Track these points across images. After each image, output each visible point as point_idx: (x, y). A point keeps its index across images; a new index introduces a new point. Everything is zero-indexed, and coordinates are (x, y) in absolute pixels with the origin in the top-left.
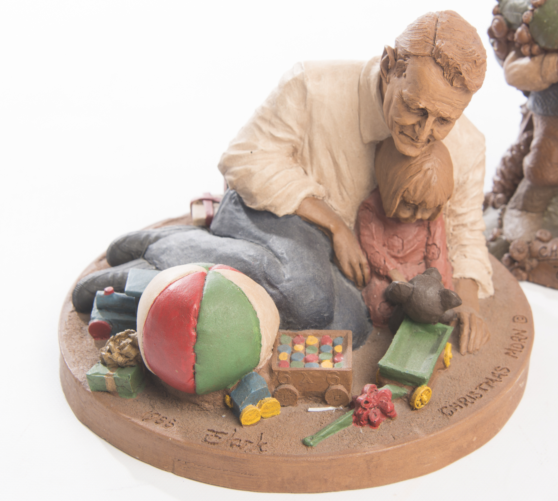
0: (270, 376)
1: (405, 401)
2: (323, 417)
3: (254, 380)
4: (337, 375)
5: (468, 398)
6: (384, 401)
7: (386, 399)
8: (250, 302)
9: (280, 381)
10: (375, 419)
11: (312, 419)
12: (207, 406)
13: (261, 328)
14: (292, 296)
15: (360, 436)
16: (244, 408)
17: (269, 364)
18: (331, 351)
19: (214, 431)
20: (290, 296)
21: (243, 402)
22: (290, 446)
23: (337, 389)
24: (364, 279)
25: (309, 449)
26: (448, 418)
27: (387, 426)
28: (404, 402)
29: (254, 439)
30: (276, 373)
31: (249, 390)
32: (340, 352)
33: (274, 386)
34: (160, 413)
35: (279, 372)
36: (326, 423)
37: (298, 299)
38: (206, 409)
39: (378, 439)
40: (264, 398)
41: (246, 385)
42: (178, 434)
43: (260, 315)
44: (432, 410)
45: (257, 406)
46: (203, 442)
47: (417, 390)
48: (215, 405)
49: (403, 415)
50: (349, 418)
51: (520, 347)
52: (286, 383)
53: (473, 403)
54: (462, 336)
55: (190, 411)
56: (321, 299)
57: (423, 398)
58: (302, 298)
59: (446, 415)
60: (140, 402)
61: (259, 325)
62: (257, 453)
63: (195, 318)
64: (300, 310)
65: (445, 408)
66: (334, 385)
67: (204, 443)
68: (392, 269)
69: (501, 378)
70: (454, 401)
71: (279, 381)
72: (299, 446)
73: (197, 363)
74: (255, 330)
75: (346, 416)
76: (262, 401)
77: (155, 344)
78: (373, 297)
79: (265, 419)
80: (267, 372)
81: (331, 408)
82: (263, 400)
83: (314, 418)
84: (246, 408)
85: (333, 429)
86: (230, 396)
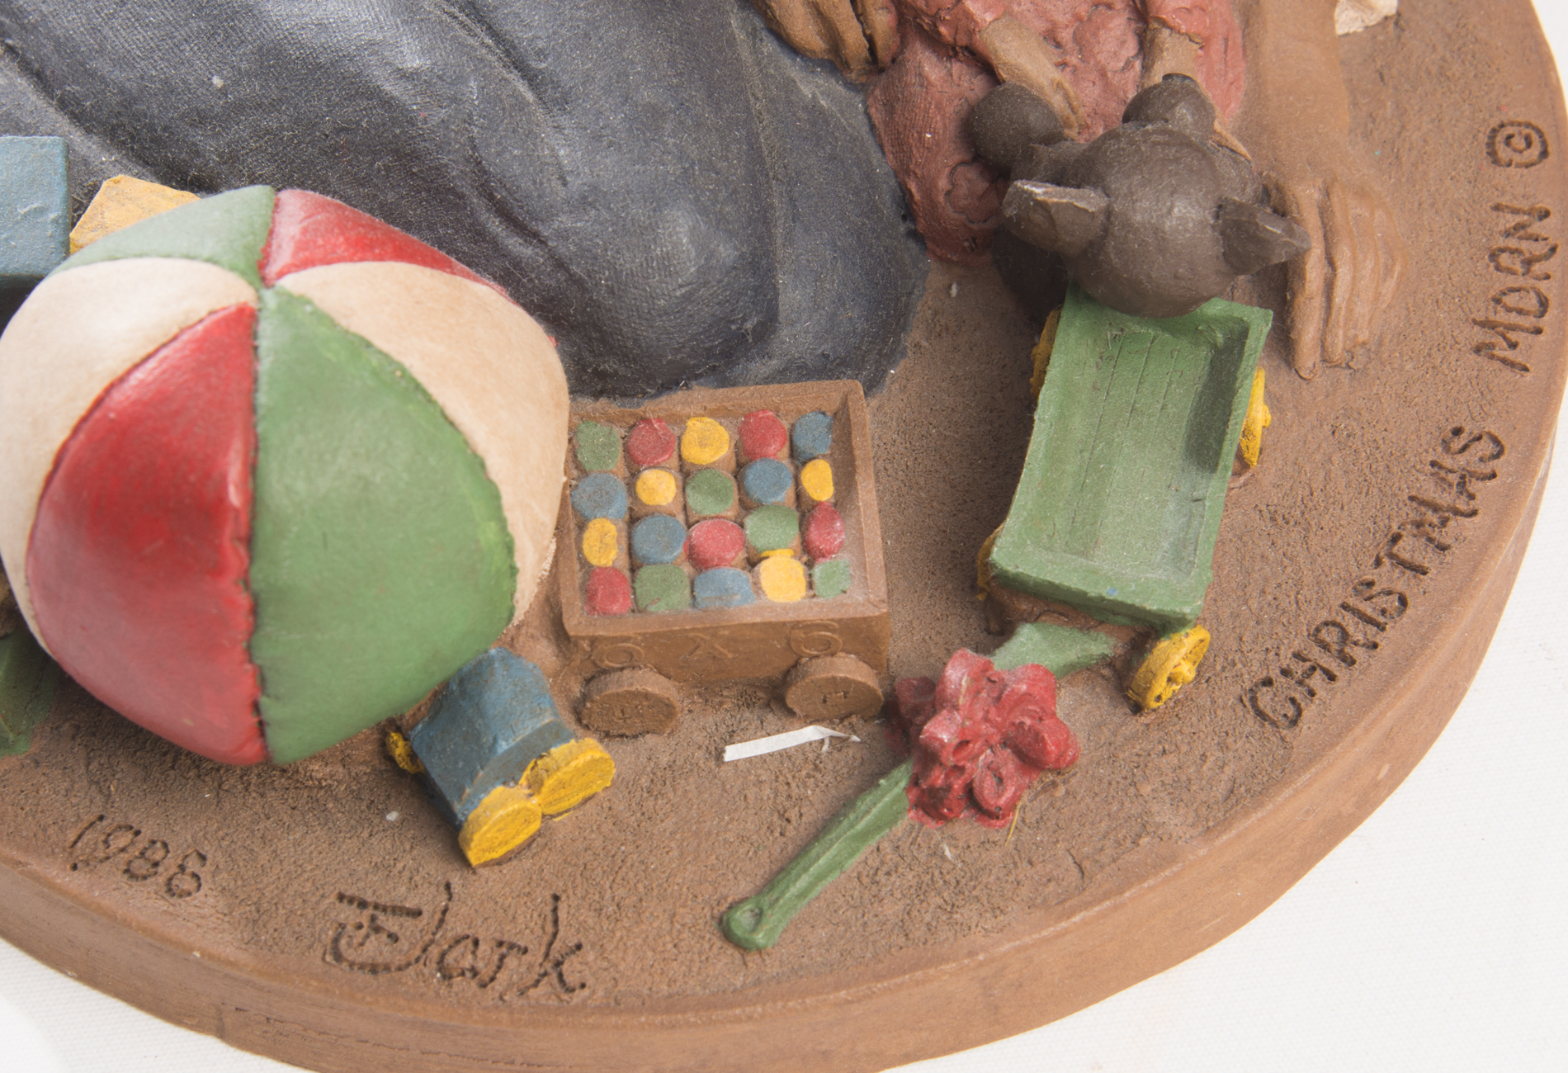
0: (560, 651)
1: (1103, 676)
2: (788, 784)
3: (500, 693)
4: (833, 631)
5: (1349, 622)
6: (1028, 722)
7: (1035, 711)
8: (451, 423)
9: (603, 661)
10: (1000, 796)
11: (745, 797)
12: (317, 771)
13: (508, 514)
14: (606, 280)
15: (945, 871)
16: (476, 807)
17: (547, 599)
18: (786, 495)
19: (363, 905)
20: (601, 279)
21: (468, 791)
22: (675, 951)
23: (834, 678)
24: (872, 49)
25: (753, 959)
26: (1283, 739)
27: (1046, 806)
28: (1100, 680)
29: (528, 929)
30: (585, 645)
31: (487, 739)
32: (827, 501)
33: (576, 679)
34: (134, 819)
35: (593, 641)
36: (804, 818)
37: (633, 290)
38: (317, 783)
39: (1018, 883)
40: (547, 750)
41: (470, 712)
42: (224, 930)
43: (498, 467)
44: (1214, 702)
45: (523, 781)
46: (328, 963)
47: (1156, 652)
48: (349, 764)
49: (1102, 741)
50: (895, 801)
51: (1531, 303)
52: (625, 665)
53: (1375, 646)
54: (1300, 299)
55: (254, 795)
56: (728, 273)
57: (1181, 673)
58: (650, 287)
59: (1274, 723)
60: (46, 771)
61: (499, 508)
62: (550, 1002)
63: (239, 539)
64: (645, 334)
65: (1265, 689)
66: (817, 657)
67: (334, 970)
68: (989, 17)
69: (1472, 497)
70: (1297, 644)
71: (598, 662)
72: (710, 949)
73: (268, 696)
74: (489, 534)
75: (883, 796)
76: (539, 762)
77: (83, 628)
78: (921, 138)
79: (556, 820)
80: (544, 633)
81: (811, 733)
82: (541, 757)
83: (751, 793)
84: (479, 810)
85: (837, 859)
86: (406, 739)
